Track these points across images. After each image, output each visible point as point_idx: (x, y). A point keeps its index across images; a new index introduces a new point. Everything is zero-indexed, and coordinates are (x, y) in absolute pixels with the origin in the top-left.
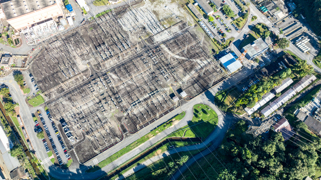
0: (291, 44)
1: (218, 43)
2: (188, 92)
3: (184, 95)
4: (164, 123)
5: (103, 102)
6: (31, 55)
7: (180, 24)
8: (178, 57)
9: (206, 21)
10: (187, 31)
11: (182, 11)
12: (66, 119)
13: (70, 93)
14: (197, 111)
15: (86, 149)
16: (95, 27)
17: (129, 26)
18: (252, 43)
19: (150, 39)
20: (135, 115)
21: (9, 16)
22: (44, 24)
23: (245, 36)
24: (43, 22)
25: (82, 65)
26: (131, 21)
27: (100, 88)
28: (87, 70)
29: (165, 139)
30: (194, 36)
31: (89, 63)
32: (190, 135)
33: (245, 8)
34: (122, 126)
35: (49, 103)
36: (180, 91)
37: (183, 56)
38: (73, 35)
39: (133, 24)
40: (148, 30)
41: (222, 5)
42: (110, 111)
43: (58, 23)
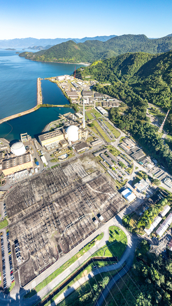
0: (161, 182)
1: (119, 182)
2: (105, 216)
3: (101, 218)
4: (89, 243)
5: (48, 224)
7: (97, 172)
8: (96, 191)
9: (111, 170)
10: (101, 175)
11: (98, 165)
12: (19, 240)
13: (27, 217)
14: (111, 232)
15: (29, 270)
16: (50, 173)
17: (68, 173)
18: (139, 182)
19: (80, 181)
20: (68, 236)
21: (4, 168)
23: (134, 178)
24: (21, 171)
25: (38, 197)
26: (70, 170)
27: (47, 214)
28: (41, 200)
29: (90, 259)
30: (105, 179)
31: (42, 196)
32: (108, 254)
33: (131, 163)
34: (59, 246)
35: (11, 226)
36: (99, 215)
37: (99, 191)
38: (36, 178)
39: (71, 172)
40: (79, 175)
41: (118, 161)
42: (52, 233)
43: (29, 171)
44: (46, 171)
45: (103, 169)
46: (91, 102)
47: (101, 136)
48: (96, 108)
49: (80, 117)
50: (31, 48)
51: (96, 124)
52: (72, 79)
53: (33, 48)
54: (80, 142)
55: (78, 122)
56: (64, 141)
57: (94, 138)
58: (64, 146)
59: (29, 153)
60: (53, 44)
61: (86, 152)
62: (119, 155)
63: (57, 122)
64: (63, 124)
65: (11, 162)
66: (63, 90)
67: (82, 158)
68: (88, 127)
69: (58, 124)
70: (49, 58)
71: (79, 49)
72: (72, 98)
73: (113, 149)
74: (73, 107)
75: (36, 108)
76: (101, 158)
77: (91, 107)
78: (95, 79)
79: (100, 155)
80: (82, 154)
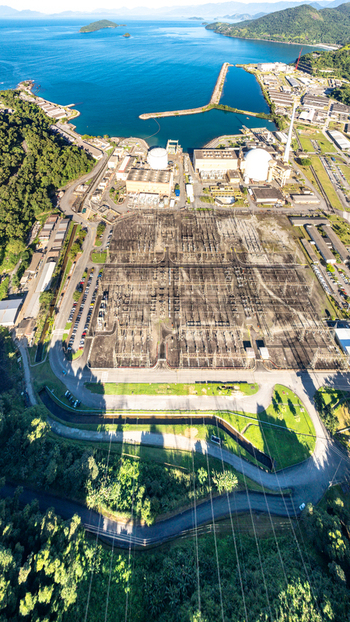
1: (337, 304)
2: (273, 355)
3: (265, 353)
4: (220, 382)
5: (159, 298)
6: (124, 215)
8: (271, 294)
9: (323, 268)
10: (292, 267)
11: (293, 243)
12: (110, 295)
13: (133, 267)
14: (279, 398)
15: (106, 349)
16: (192, 218)
17: (225, 231)
19: (244, 256)
20: (186, 341)
21: (130, 178)
22: (150, 196)
24: (150, 194)
25: (159, 246)
26: (229, 228)
27: (164, 279)
28: (162, 253)
30: (301, 278)
31: (167, 248)
32: (255, 438)
34: (163, 346)
35: (107, 266)
36: (261, 343)
37: (280, 296)
38: (168, 215)
39: (230, 232)
42: (160, 315)
43: (161, 200)
44: (187, 210)
45: (304, 258)
46: (319, 118)
47: (321, 189)
48: (327, 132)
49: (283, 141)
50: (229, 18)
51: (317, 163)
52: (290, 71)
53: (233, 17)
54: (268, 186)
55: (275, 148)
56: (236, 173)
57: (301, 188)
58: (233, 181)
59: (170, 170)
60: (268, 11)
61: (275, 209)
63: (234, 138)
64: (244, 144)
65: (142, 173)
66: (264, 87)
67: (263, 216)
68: (295, 164)
69: (234, 141)
70: (254, 33)
71: (322, 19)
72: (279, 104)
73: (342, 227)
74: (275, 121)
75: (205, 108)
76: (305, 234)
77: (316, 127)
78: (344, 77)
79: (305, 226)
80: (265, 210)
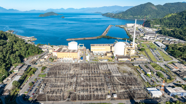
7: (129, 73)
8: (121, 82)
12: (47, 85)
16: (88, 65)
25: (71, 72)
26: (105, 67)
28: (73, 74)
40: (111, 71)
42: (69, 89)
44: (86, 63)
45: (137, 74)
46: (151, 39)
47: (149, 57)
51: (148, 50)
52: (141, 27)
56: (110, 52)
57: (139, 56)
58: (108, 55)
61: (126, 62)
62: (161, 70)
67: (120, 64)
68: (138, 51)
70: (125, 16)
74: (131, 40)
75: (98, 37)
77: (150, 41)
79: (139, 66)
80: (122, 62)
